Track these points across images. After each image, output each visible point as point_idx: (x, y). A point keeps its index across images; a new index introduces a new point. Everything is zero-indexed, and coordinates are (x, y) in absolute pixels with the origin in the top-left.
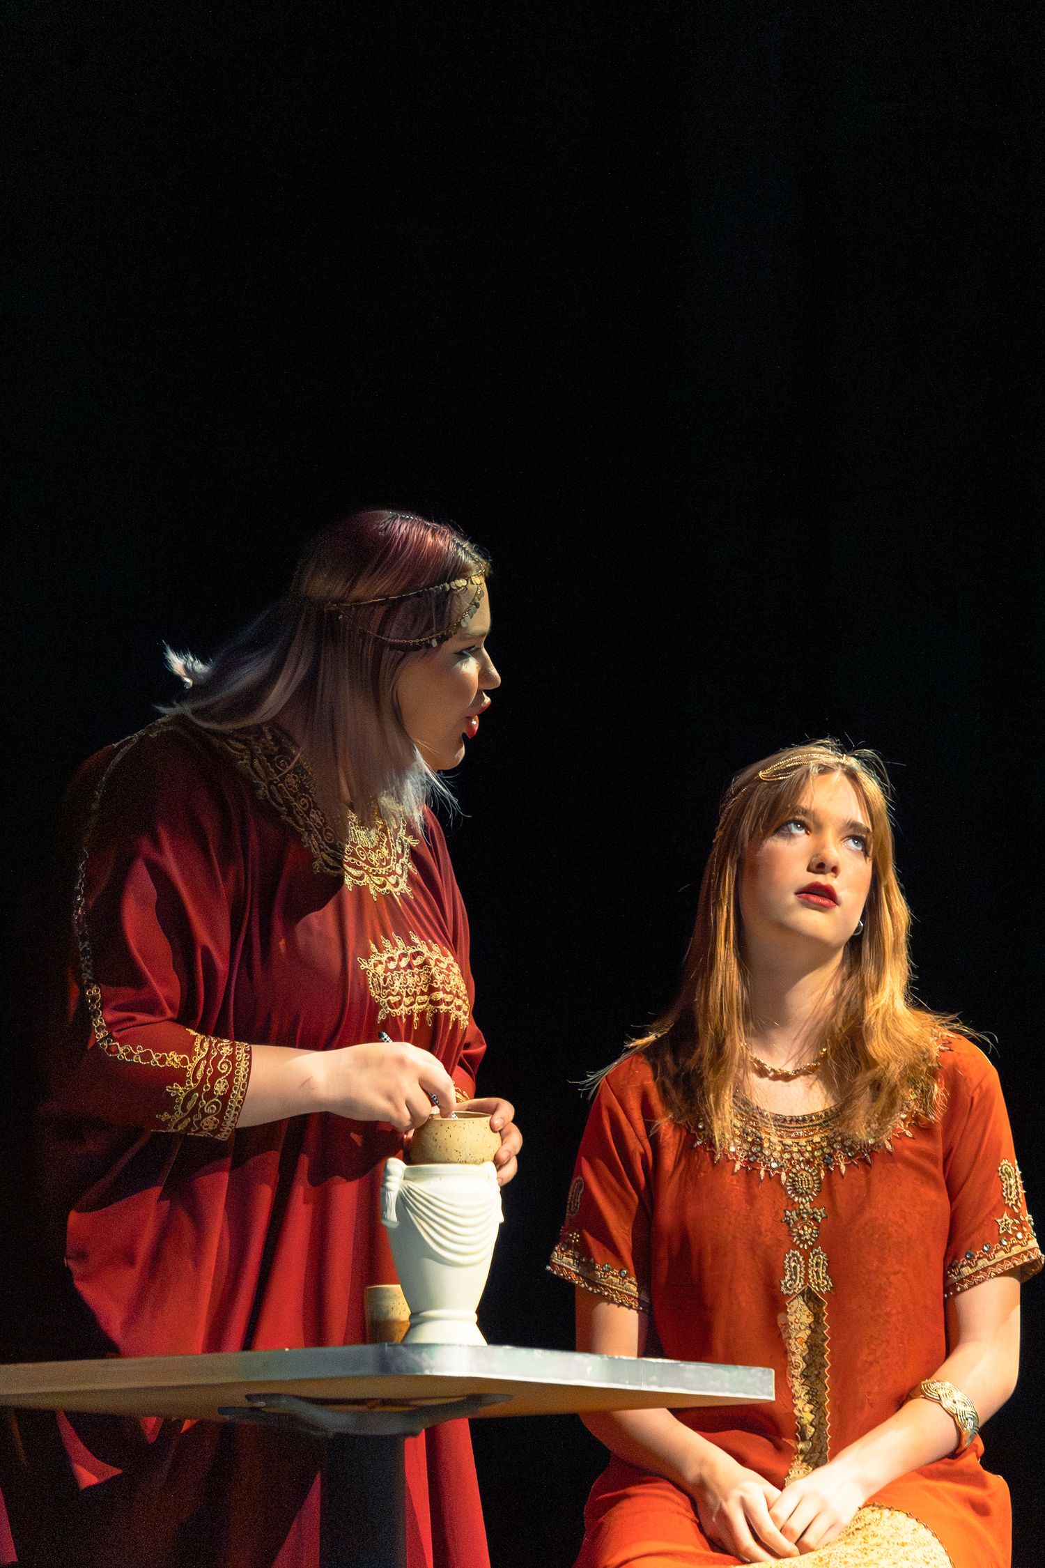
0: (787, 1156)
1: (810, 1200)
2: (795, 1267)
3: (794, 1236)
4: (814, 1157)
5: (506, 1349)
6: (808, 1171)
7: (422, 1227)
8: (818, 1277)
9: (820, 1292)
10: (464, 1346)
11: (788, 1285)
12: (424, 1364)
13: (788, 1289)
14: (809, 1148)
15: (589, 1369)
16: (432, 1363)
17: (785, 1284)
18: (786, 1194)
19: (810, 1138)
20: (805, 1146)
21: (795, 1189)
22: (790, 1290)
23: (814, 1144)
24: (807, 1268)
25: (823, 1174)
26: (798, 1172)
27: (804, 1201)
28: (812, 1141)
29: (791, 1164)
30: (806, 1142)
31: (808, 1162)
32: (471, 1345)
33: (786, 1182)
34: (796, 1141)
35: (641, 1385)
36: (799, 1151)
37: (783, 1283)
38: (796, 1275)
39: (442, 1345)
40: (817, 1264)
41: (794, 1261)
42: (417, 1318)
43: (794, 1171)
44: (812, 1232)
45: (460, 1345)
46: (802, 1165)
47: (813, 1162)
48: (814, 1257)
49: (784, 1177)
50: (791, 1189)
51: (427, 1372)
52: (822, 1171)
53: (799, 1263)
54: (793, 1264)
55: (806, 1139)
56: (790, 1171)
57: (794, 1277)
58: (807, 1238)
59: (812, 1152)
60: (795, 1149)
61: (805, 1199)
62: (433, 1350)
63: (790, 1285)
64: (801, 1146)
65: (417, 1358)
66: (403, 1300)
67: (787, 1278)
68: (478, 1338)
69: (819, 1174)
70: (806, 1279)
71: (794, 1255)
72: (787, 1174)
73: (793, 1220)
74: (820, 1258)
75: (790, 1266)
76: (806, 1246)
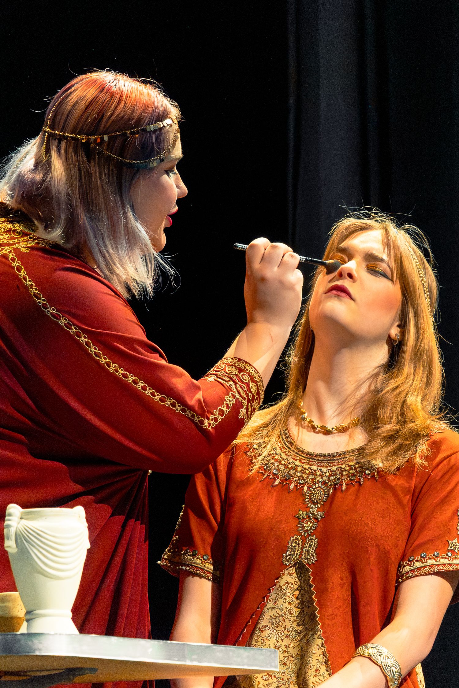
0: (311, 477)
1: (318, 506)
2: (295, 546)
3: (300, 527)
4: (329, 480)
5: (92, 637)
6: (322, 489)
7: (34, 553)
8: (308, 555)
9: (308, 564)
10: (63, 634)
11: (288, 558)
12: (35, 647)
13: (287, 561)
14: (327, 474)
15: (150, 650)
16: (40, 646)
17: (286, 557)
18: (304, 500)
19: (329, 468)
20: (325, 473)
21: (311, 499)
22: (288, 562)
23: (331, 471)
24: (303, 547)
25: (331, 490)
26: (316, 488)
27: (314, 507)
28: (331, 469)
29: (313, 482)
30: (327, 470)
31: (324, 483)
32: (68, 634)
33: (306, 493)
34: (320, 468)
35: (185, 661)
36: (320, 475)
37: (285, 556)
38: (294, 552)
39: (48, 634)
40: (310, 546)
41: (296, 543)
42: (30, 616)
43: (314, 487)
44: (312, 526)
45: (60, 634)
46: (320, 484)
47: (327, 483)
48: (309, 541)
49: (305, 489)
50: (308, 498)
51: (37, 653)
52: (332, 489)
53: (299, 544)
54: (294, 544)
55: (327, 468)
56: (311, 486)
57: (292, 553)
58: (308, 529)
59: (329, 477)
60: (318, 473)
61: (315, 506)
62: (41, 638)
63: (289, 558)
64: (322, 472)
65: (30, 643)
66: (20, 602)
67: (289, 553)
68: (74, 630)
69: (328, 491)
70: (301, 554)
71: (296, 539)
72: (308, 487)
73: (303, 517)
74: (313, 541)
75: (291, 545)
76: (306, 534)
